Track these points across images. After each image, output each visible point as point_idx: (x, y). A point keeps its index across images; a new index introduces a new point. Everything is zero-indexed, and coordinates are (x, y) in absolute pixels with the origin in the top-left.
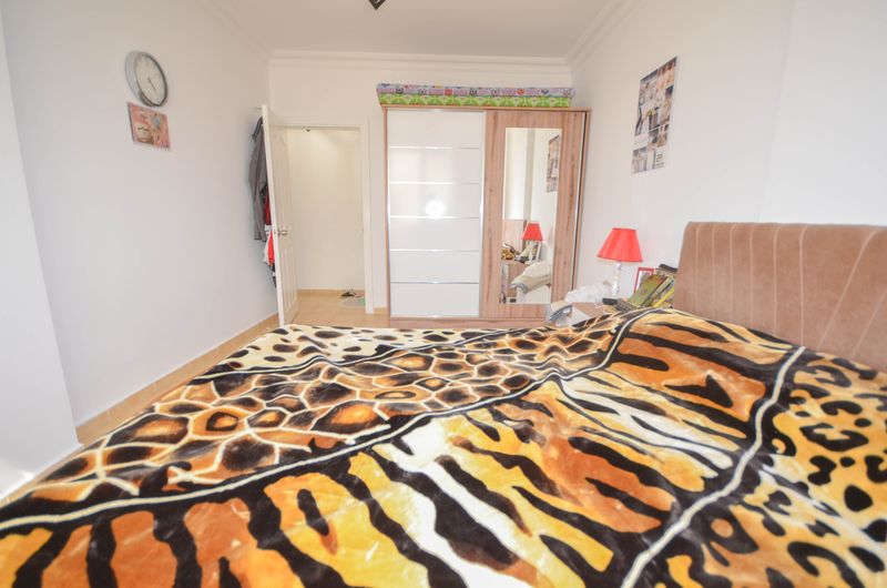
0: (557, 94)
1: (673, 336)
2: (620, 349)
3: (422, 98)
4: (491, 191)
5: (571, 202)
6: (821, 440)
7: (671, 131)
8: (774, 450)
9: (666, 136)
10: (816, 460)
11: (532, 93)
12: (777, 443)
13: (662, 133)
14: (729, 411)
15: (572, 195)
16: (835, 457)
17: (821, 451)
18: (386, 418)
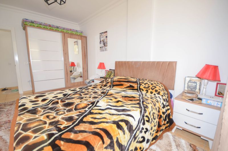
0: (79, 32)
1: (121, 80)
2: (113, 84)
3: (41, 26)
4: (65, 54)
5: (85, 57)
6: (146, 88)
7: (108, 44)
8: (141, 91)
9: (107, 45)
10: (146, 90)
11: (73, 30)
12: (141, 90)
13: (106, 44)
14: (134, 88)
15: (85, 55)
16: (148, 89)
17: (146, 89)
18: (90, 103)
